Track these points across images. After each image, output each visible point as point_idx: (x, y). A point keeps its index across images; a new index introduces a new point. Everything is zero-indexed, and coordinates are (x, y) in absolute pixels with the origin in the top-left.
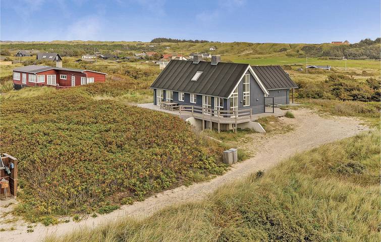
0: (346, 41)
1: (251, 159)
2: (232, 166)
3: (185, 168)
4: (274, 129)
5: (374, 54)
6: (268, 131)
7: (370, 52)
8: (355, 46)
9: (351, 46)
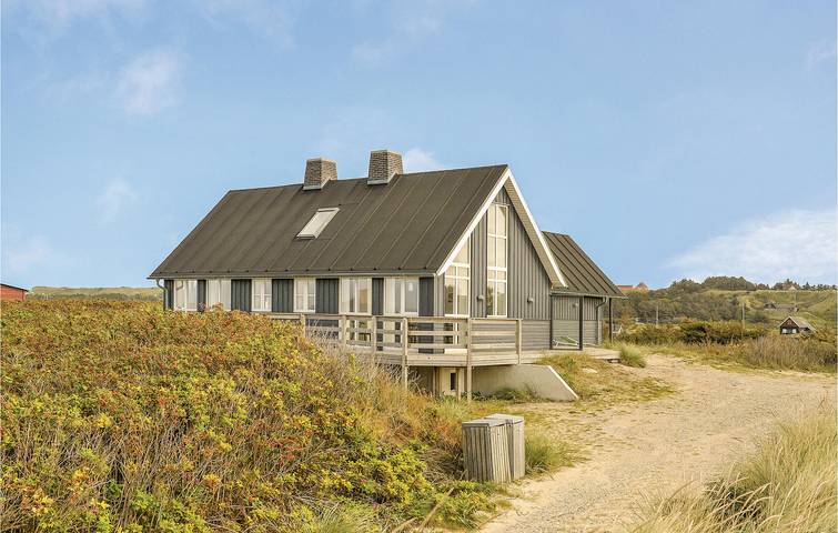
0: (641, 285)
1: (579, 468)
2: (511, 488)
3: (266, 486)
4: (604, 386)
5: (703, 311)
6: (585, 395)
7: (693, 307)
8: (659, 294)
9: (652, 293)
